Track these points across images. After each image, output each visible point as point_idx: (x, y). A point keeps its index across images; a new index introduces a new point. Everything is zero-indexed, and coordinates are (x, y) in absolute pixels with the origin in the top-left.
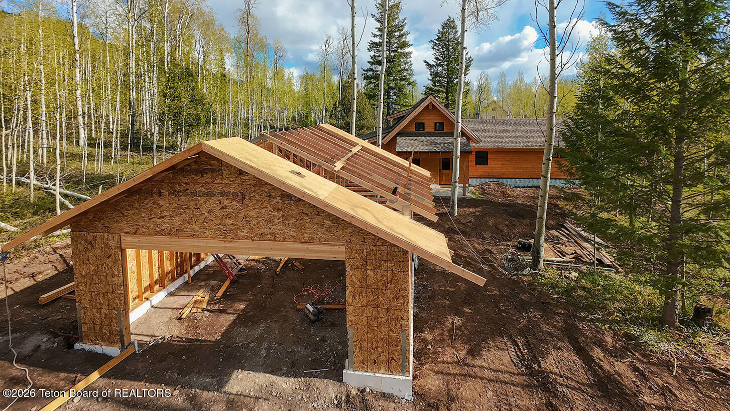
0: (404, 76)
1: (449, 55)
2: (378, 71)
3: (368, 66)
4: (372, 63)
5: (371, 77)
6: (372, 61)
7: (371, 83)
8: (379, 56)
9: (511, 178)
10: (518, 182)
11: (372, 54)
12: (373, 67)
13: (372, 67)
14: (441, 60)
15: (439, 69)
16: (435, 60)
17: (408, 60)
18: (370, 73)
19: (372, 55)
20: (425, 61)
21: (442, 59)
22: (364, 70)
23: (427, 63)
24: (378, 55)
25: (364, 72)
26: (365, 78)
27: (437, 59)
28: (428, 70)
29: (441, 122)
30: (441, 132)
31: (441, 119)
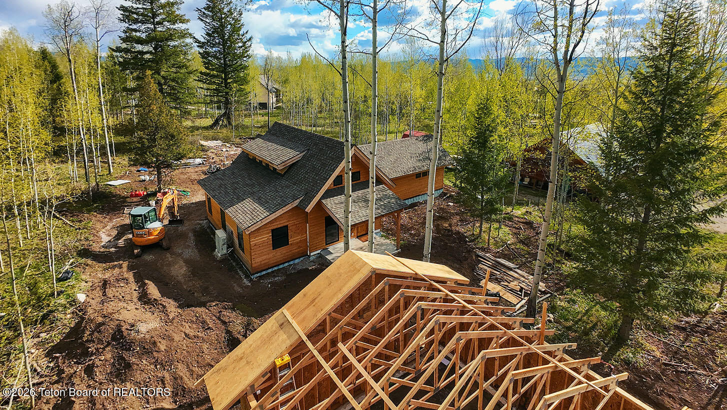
29: (358, 170)
30: (358, 182)
31: (358, 168)
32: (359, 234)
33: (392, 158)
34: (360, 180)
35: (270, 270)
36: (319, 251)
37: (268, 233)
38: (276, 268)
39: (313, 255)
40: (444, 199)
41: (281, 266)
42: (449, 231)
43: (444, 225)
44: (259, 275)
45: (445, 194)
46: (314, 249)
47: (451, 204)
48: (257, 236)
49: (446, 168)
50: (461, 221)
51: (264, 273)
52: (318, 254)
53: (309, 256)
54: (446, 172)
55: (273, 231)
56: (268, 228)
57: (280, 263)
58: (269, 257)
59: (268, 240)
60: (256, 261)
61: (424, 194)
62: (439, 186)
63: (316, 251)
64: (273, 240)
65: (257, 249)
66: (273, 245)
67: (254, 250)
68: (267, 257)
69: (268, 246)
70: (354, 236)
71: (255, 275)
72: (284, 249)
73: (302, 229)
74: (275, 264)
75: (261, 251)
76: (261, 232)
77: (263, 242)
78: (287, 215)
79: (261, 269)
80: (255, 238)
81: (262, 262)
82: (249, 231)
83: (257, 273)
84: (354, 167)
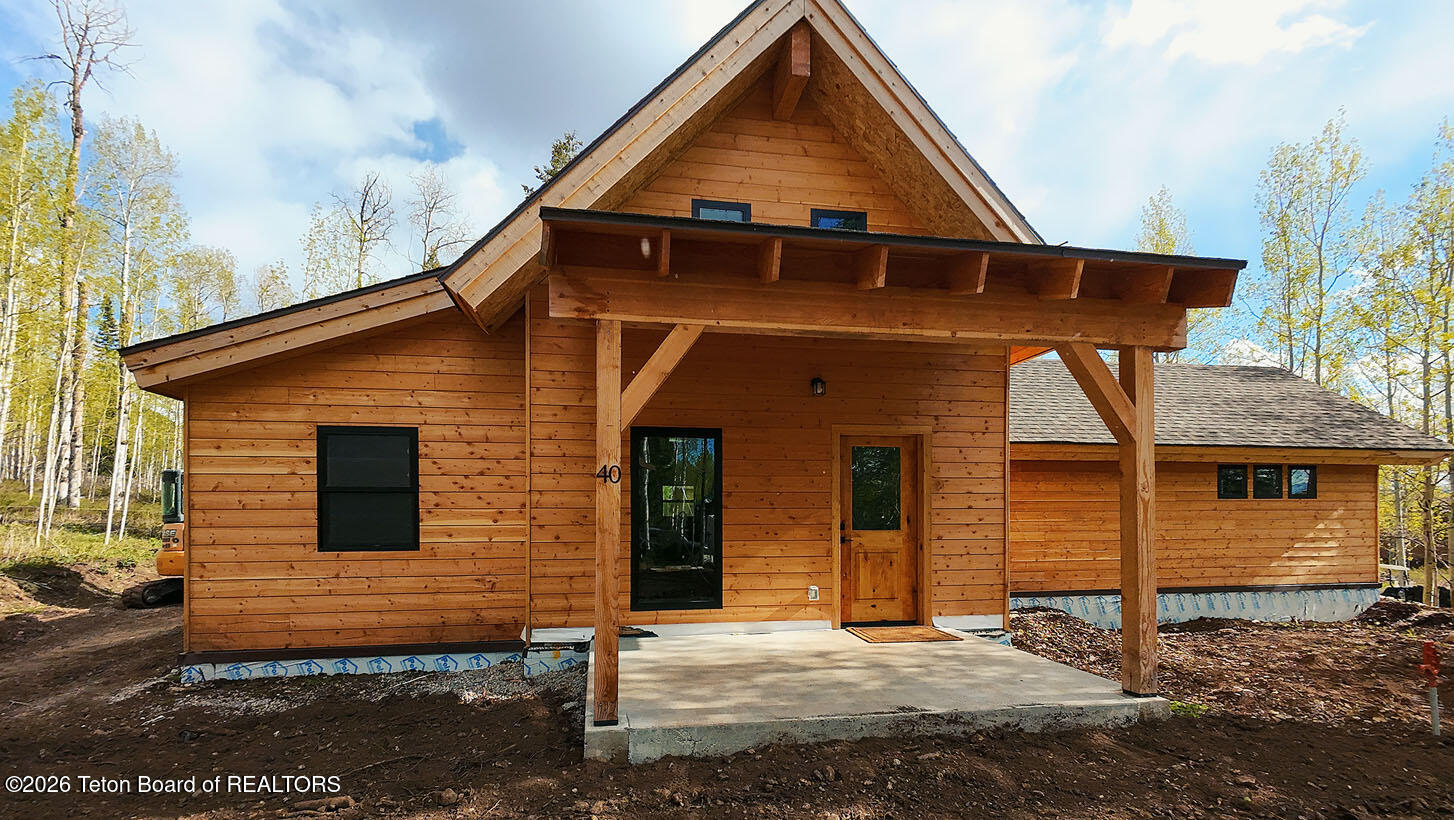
29: (853, 206)
31: (851, 193)
32: (858, 612)
35: (292, 669)
36: (584, 634)
37: (295, 442)
38: (329, 667)
39: (546, 647)
41: (361, 665)
44: (219, 671)
45: (1399, 610)
48: (228, 435)
51: (257, 670)
52: (579, 646)
53: (526, 650)
56: (299, 414)
57: (358, 641)
58: (296, 587)
59: (296, 483)
60: (216, 588)
61: (1270, 589)
62: (1358, 570)
63: (565, 625)
64: (323, 492)
65: (225, 515)
66: (320, 518)
67: (212, 517)
68: (280, 582)
69: (293, 517)
70: (823, 605)
71: (197, 667)
72: (386, 565)
73: (507, 477)
74: (331, 641)
75: (249, 535)
76: (257, 426)
77: (265, 483)
78: (413, 368)
79: (244, 643)
80: (219, 448)
81: (251, 605)
82: (152, 368)
83: (215, 657)
84: (829, 183)
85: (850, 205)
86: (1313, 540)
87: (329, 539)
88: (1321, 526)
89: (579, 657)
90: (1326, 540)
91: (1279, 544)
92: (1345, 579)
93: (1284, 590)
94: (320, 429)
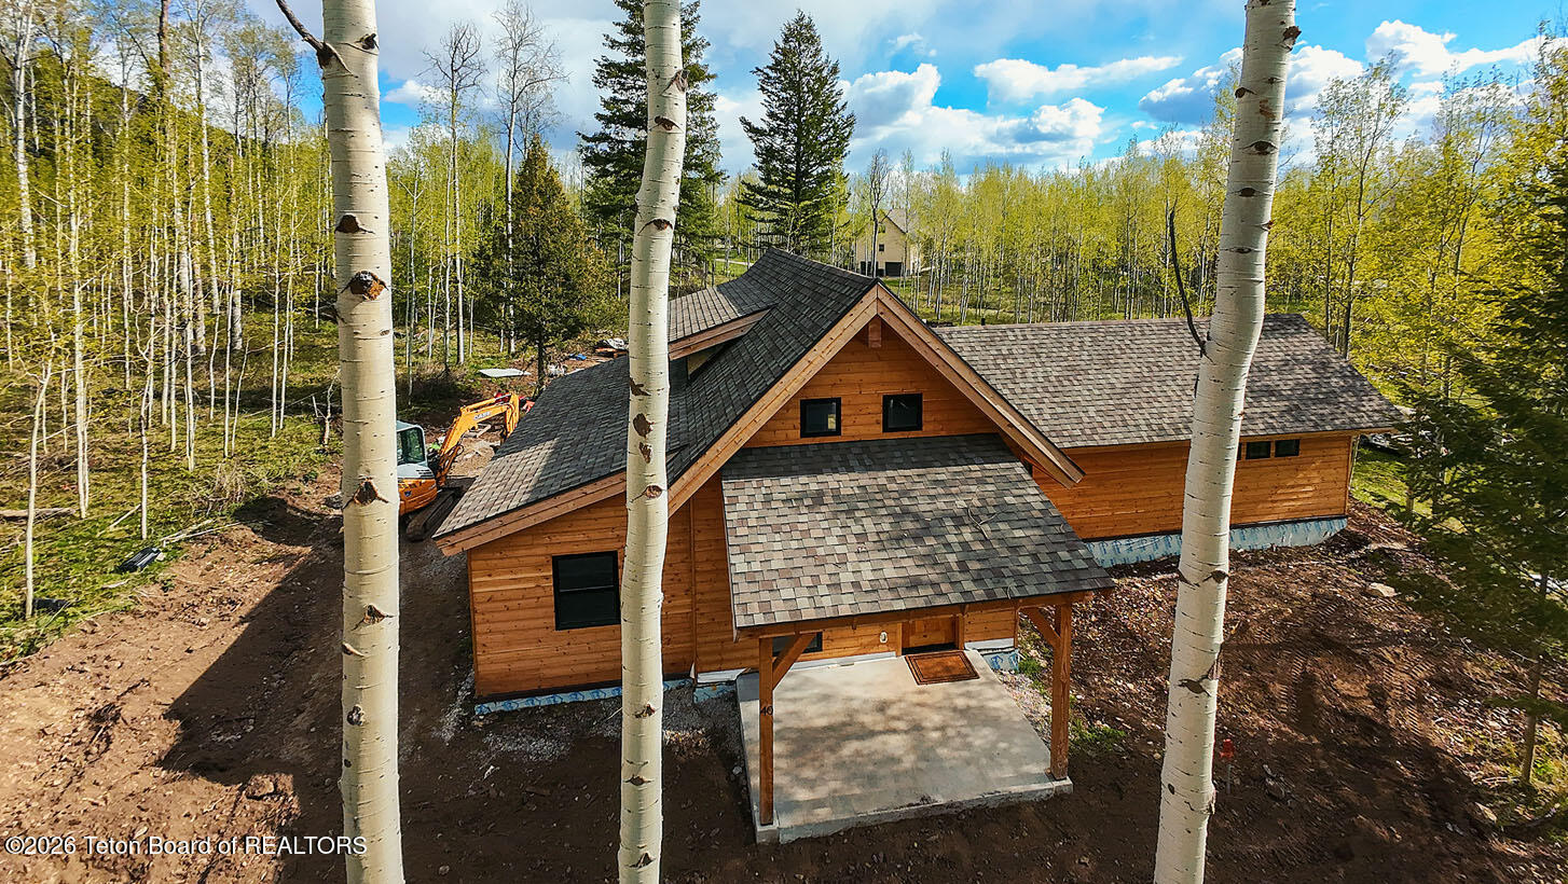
0: (697, 157)
1: (800, 109)
2: (623, 142)
3: (597, 127)
4: (608, 121)
5: (607, 159)
6: (608, 113)
7: (605, 173)
8: (626, 102)
9: (1103, 539)
10: (1123, 549)
11: (608, 93)
12: (611, 131)
13: (607, 131)
14: (782, 120)
15: (778, 142)
16: (767, 119)
17: (706, 115)
18: (604, 146)
19: (607, 98)
20: (744, 121)
21: (783, 116)
22: (584, 137)
23: (749, 124)
24: (623, 98)
25: (585, 144)
26: (587, 161)
27: (772, 115)
28: (750, 141)
29: (912, 391)
30: (913, 434)
31: (911, 382)
32: (914, 641)
33: (1117, 378)
34: (919, 427)
35: (543, 701)
36: (732, 675)
37: (538, 567)
38: (567, 698)
39: (708, 684)
40: (1353, 560)
41: (587, 696)
42: (1368, 725)
43: (1343, 686)
44: (499, 706)
45: (1355, 542)
46: (716, 662)
47: (1387, 591)
48: (496, 567)
49: (1366, 444)
50: (1442, 683)
51: (522, 704)
52: (729, 683)
53: (694, 686)
54: (1363, 459)
55: (557, 561)
56: (541, 550)
57: (584, 681)
58: (542, 652)
59: (540, 592)
60: (493, 657)
61: (1255, 525)
62: (1329, 506)
63: (720, 670)
64: (557, 594)
65: (496, 615)
66: (556, 611)
67: (487, 616)
68: (532, 650)
69: (540, 612)
70: (890, 644)
71: (486, 705)
72: (599, 636)
73: (676, 574)
74: (567, 683)
75: (512, 625)
76: (513, 560)
77: (520, 593)
78: (612, 514)
79: (511, 689)
80: (490, 576)
81: (515, 666)
82: (453, 545)
83: (495, 698)
84: (895, 376)
85: (910, 390)
86: (1293, 487)
87: (562, 623)
88: (1301, 475)
89: (730, 689)
90: (1304, 486)
91: (1266, 491)
92: (1317, 514)
93: (1266, 525)
94: (553, 557)
